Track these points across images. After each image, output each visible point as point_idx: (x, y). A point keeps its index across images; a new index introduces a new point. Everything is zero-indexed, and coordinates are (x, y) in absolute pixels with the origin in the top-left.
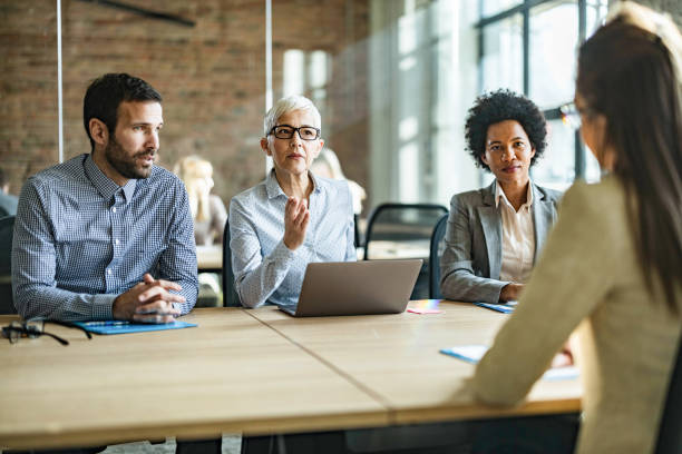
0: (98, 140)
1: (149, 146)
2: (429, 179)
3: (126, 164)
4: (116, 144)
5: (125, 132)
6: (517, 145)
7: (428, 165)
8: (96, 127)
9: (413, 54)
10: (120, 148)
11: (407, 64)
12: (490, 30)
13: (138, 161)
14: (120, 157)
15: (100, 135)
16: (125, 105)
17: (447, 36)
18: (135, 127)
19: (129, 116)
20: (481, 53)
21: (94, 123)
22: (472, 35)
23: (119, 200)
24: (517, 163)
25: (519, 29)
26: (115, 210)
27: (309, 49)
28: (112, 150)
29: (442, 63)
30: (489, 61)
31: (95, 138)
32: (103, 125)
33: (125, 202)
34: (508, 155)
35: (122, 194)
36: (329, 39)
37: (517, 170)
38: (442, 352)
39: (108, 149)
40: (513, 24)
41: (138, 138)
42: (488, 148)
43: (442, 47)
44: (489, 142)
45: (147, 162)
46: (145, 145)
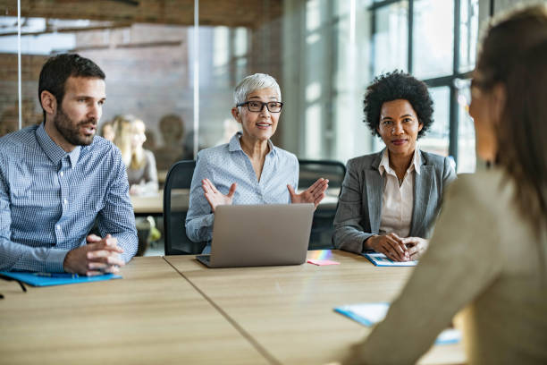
0: (49, 110)
1: (91, 116)
2: (329, 135)
3: (71, 131)
4: (62, 113)
5: (71, 103)
6: (406, 120)
7: (329, 122)
8: (47, 98)
9: (318, 31)
10: (66, 117)
11: (313, 39)
12: (381, 13)
13: (81, 129)
14: (66, 126)
15: (50, 105)
16: (72, 80)
17: (346, 17)
18: (80, 99)
19: (74, 89)
20: (373, 30)
21: (45, 94)
22: (366, 16)
23: (65, 164)
24: (405, 137)
25: (405, 11)
26: (62, 173)
27: (233, 25)
28: (59, 119)
29: (341, 39)
30: (380, 37)
31: (46, 109)
32: (52, 97)
33: (70, 166)
34: (397, 129)
35: (68, 159)
36: (250, 17)
37: (405, 143)
38: (337, 311)
39: (56, 118)
40: (400, 7)
41: (82, 110)
42: (381, 122)
43: (342, 25)
44: (382, 117)
45: (88, 131)
46: (87, 115)
